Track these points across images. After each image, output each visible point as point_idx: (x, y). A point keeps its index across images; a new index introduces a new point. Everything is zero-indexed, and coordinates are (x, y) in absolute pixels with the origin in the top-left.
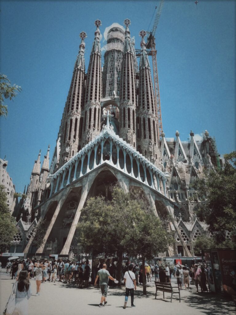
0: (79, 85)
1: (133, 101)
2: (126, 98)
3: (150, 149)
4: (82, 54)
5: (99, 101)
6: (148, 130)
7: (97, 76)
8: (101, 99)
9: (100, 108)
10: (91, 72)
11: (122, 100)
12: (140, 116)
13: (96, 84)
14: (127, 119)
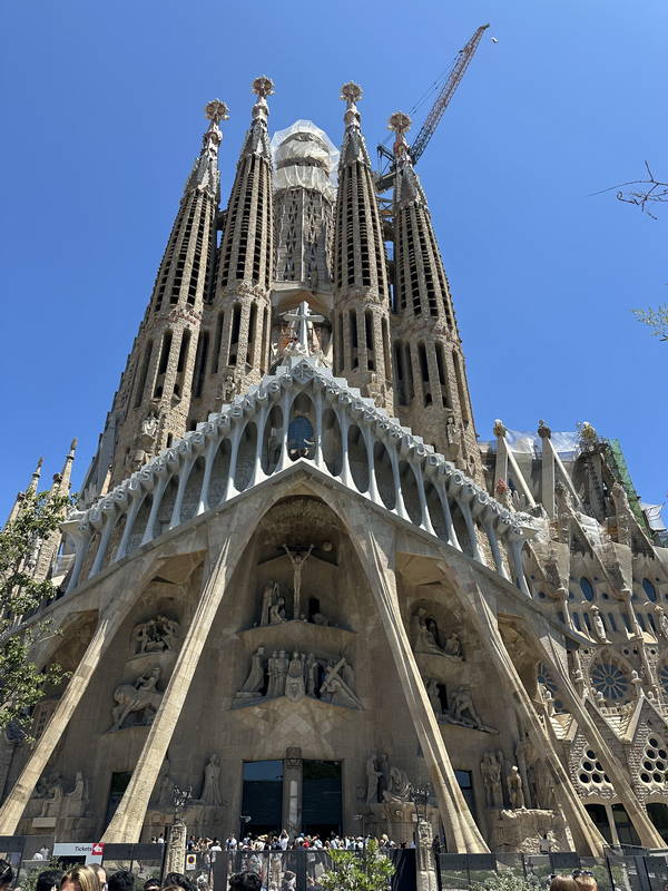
0: (200, 235)
1: (381, 291)
2: (359, 282)
3: (450, 436)
4: (211, 156)
5: (268, 288)
6: (437, 376)
8: (272, 282)
9: (270, 310)
10: (242, 203)
11: (344, 288)
12: (405, 338)
13: (258, 235)
14: (362, 341)
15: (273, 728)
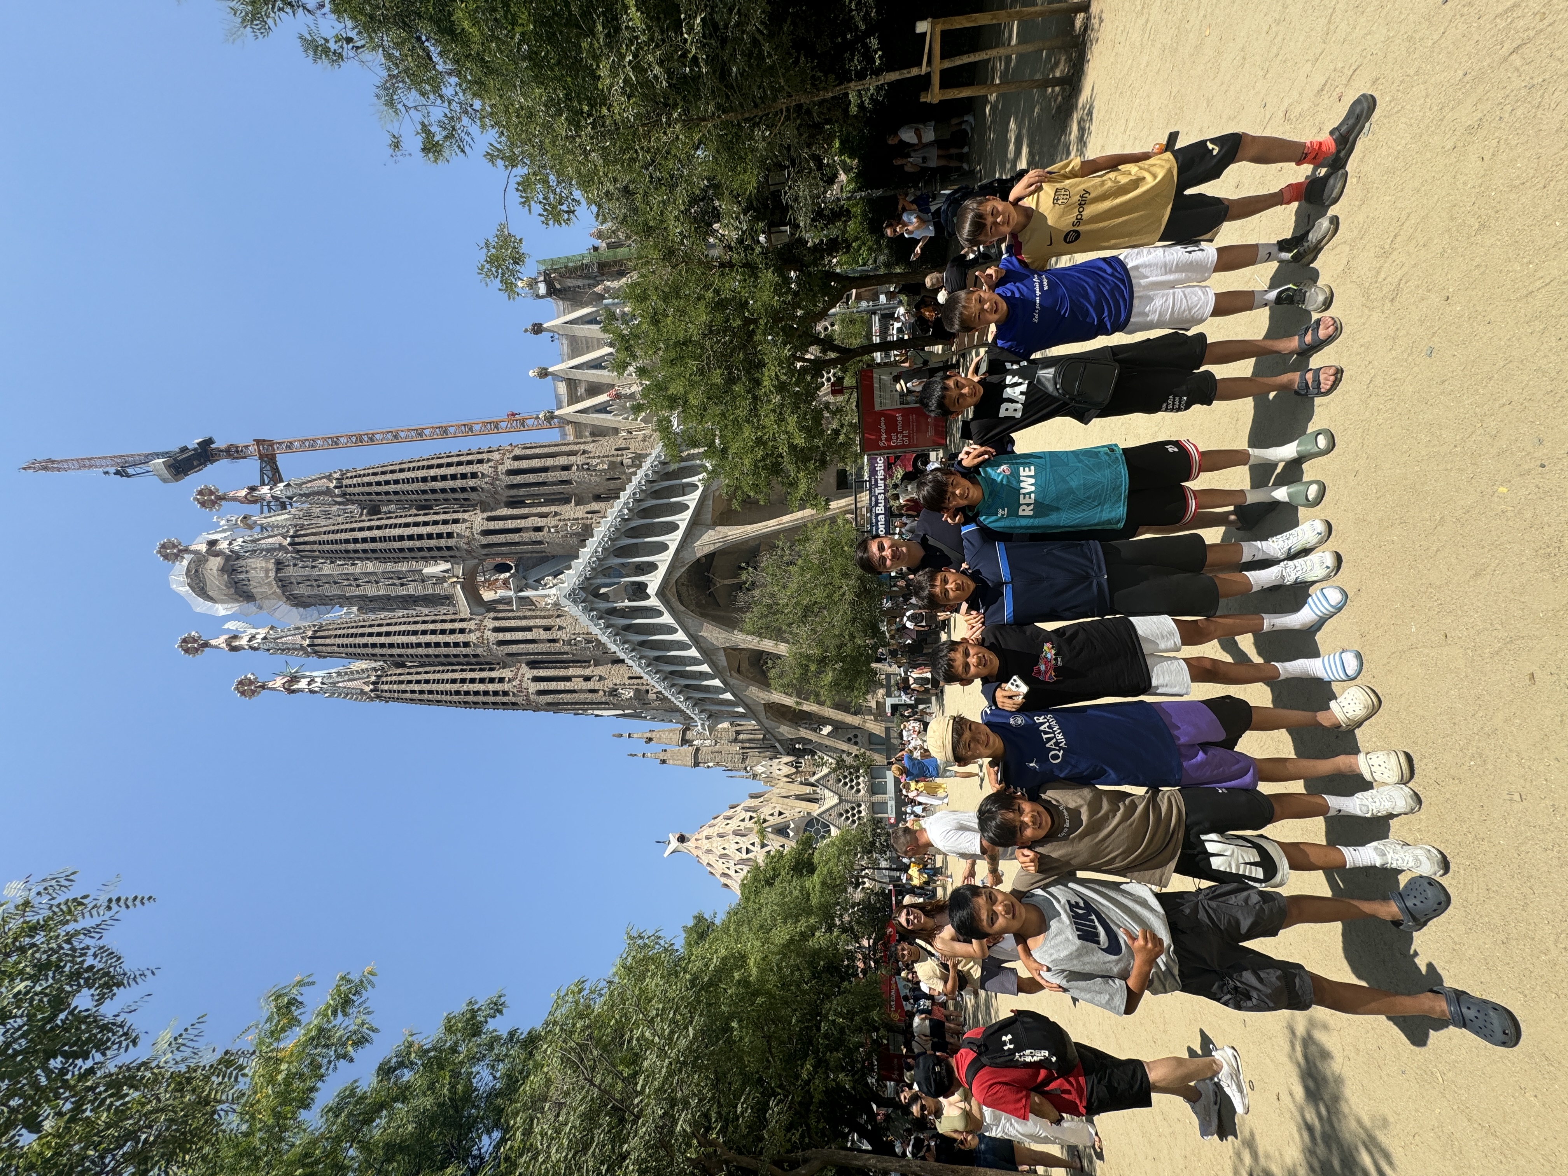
0: (427, 682)
1: (456, 521)
2: (451, 542)
3: (600, 467)
4: (319, 684)
5: (471, 619)
6: (543, 475)
7: (388, 634)
8: (462, 616)
9: (492, 615)
10: (378, 651)
11: (457, 554)
12: (504, 499)
13: (415, 633)
14: (516, 537)
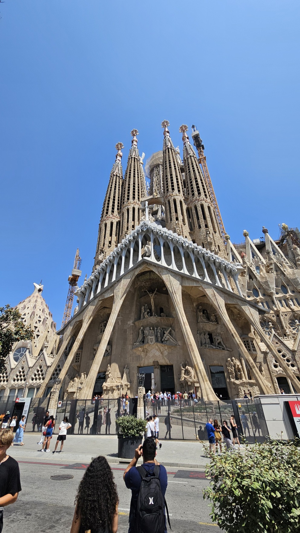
2: (170, 190)
3: (208, 238)
4: (118, 162)
5: (139, 201)
6: (202, 217)
12: (190, 207)
15: (146, 355)
